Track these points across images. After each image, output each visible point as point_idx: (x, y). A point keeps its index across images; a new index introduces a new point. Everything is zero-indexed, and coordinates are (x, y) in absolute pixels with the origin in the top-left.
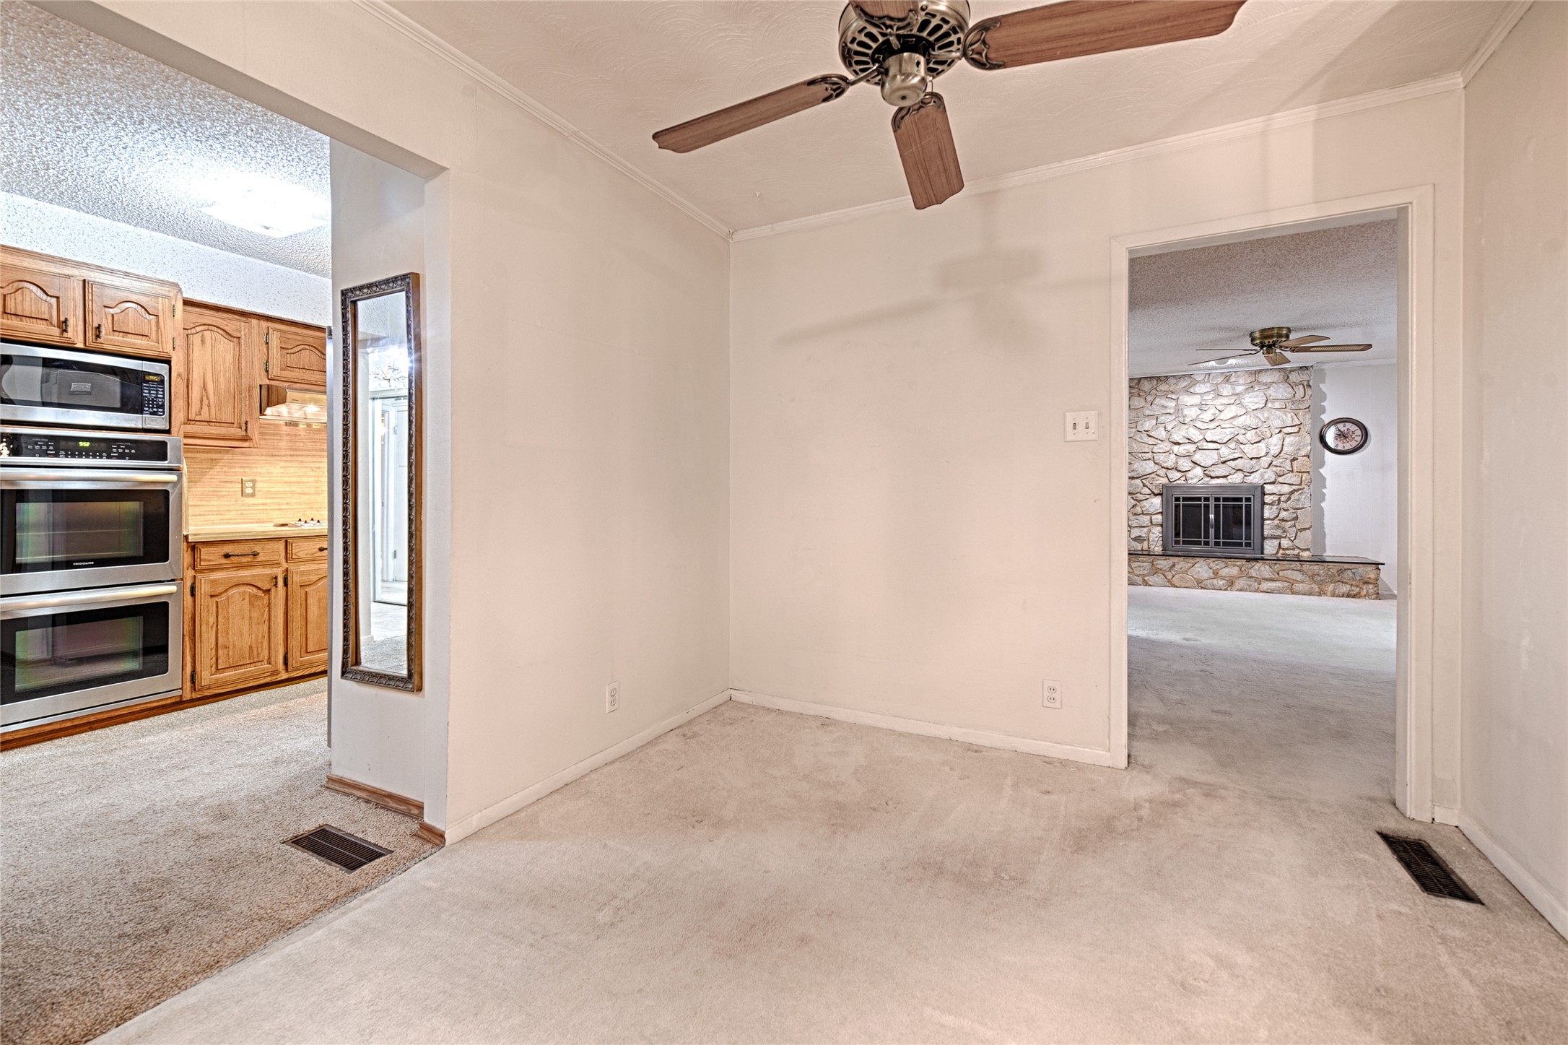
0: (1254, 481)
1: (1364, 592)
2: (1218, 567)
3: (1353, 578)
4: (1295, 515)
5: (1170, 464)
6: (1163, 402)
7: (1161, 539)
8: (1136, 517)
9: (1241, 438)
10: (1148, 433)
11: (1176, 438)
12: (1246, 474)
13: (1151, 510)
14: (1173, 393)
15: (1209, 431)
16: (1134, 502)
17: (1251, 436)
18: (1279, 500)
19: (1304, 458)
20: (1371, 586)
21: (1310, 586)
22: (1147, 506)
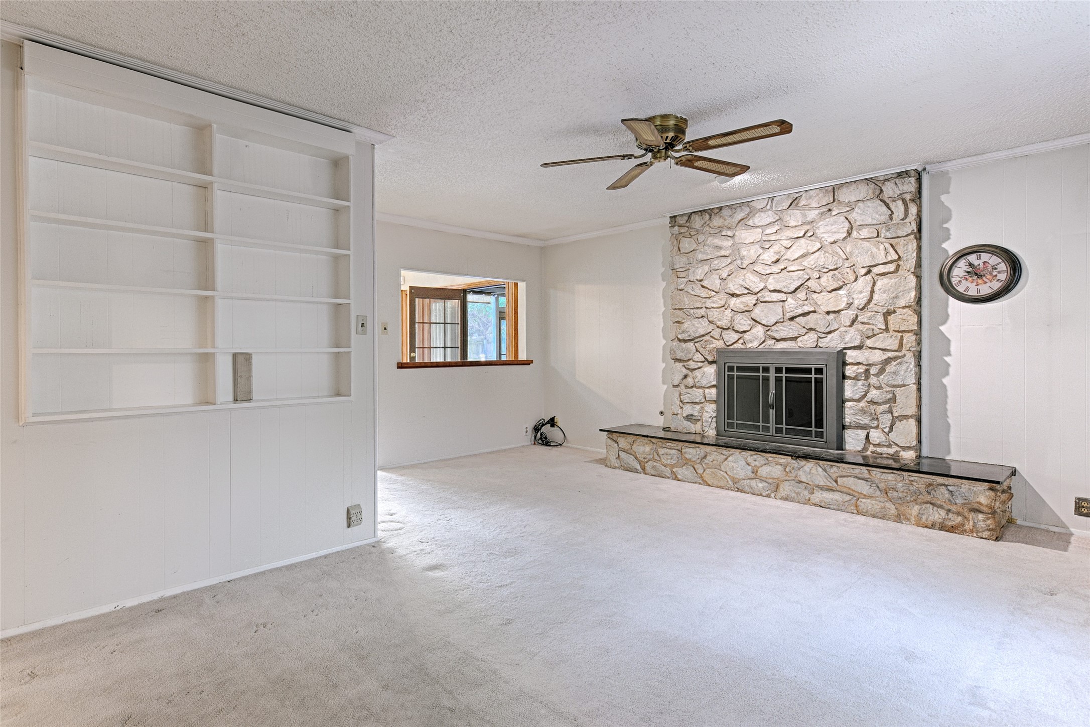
0: (831, 345)
1: (969, 526)
2: (756, 463)
3: (949, 500)
4: (890, 396)
5: (725, 321)
6: (717, 241)
7: (714, 420)
8: (689, 390)
9: (812, 284)
10: (701, 283)
11: (733, 287)
12: (820, 335)
13: (704, 382)
14: (729, 228)
15: (772, 277)
16: (685, 371)
17: (827, 281)
18: (867, 371)
19: (905, 310)
20: (981, 517)
21: (882, 505)
22: (699, 377)
